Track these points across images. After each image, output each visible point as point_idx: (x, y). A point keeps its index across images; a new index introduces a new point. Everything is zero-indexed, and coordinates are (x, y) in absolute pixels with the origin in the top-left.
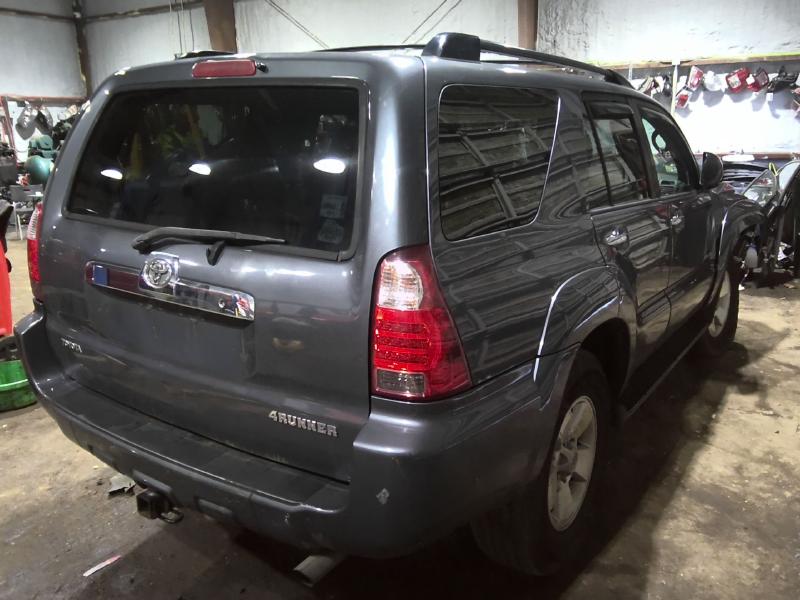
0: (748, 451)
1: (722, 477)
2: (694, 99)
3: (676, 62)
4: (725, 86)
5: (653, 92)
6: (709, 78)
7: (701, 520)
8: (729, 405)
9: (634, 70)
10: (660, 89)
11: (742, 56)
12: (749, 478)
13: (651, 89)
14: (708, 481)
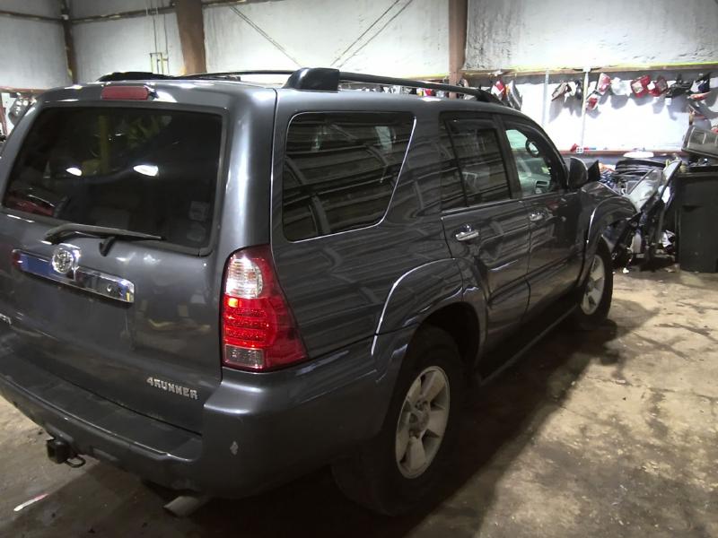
0: (596, 415)
1: (568, 435)
2: (602, 102)
3: (587, 70)
4: (629, 92)
5: (567, 95)
6: (616, 83)
7: (541, 472)
8: (589, 374)
9: (550, 76)
10: (573, 92)
11: (645, 65)
12: (591, 438)
13: (565, 92)
14: (555, 439)
